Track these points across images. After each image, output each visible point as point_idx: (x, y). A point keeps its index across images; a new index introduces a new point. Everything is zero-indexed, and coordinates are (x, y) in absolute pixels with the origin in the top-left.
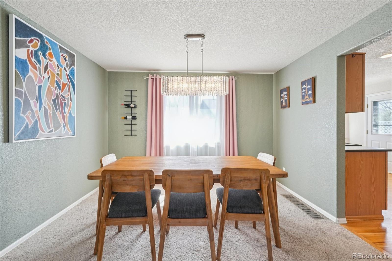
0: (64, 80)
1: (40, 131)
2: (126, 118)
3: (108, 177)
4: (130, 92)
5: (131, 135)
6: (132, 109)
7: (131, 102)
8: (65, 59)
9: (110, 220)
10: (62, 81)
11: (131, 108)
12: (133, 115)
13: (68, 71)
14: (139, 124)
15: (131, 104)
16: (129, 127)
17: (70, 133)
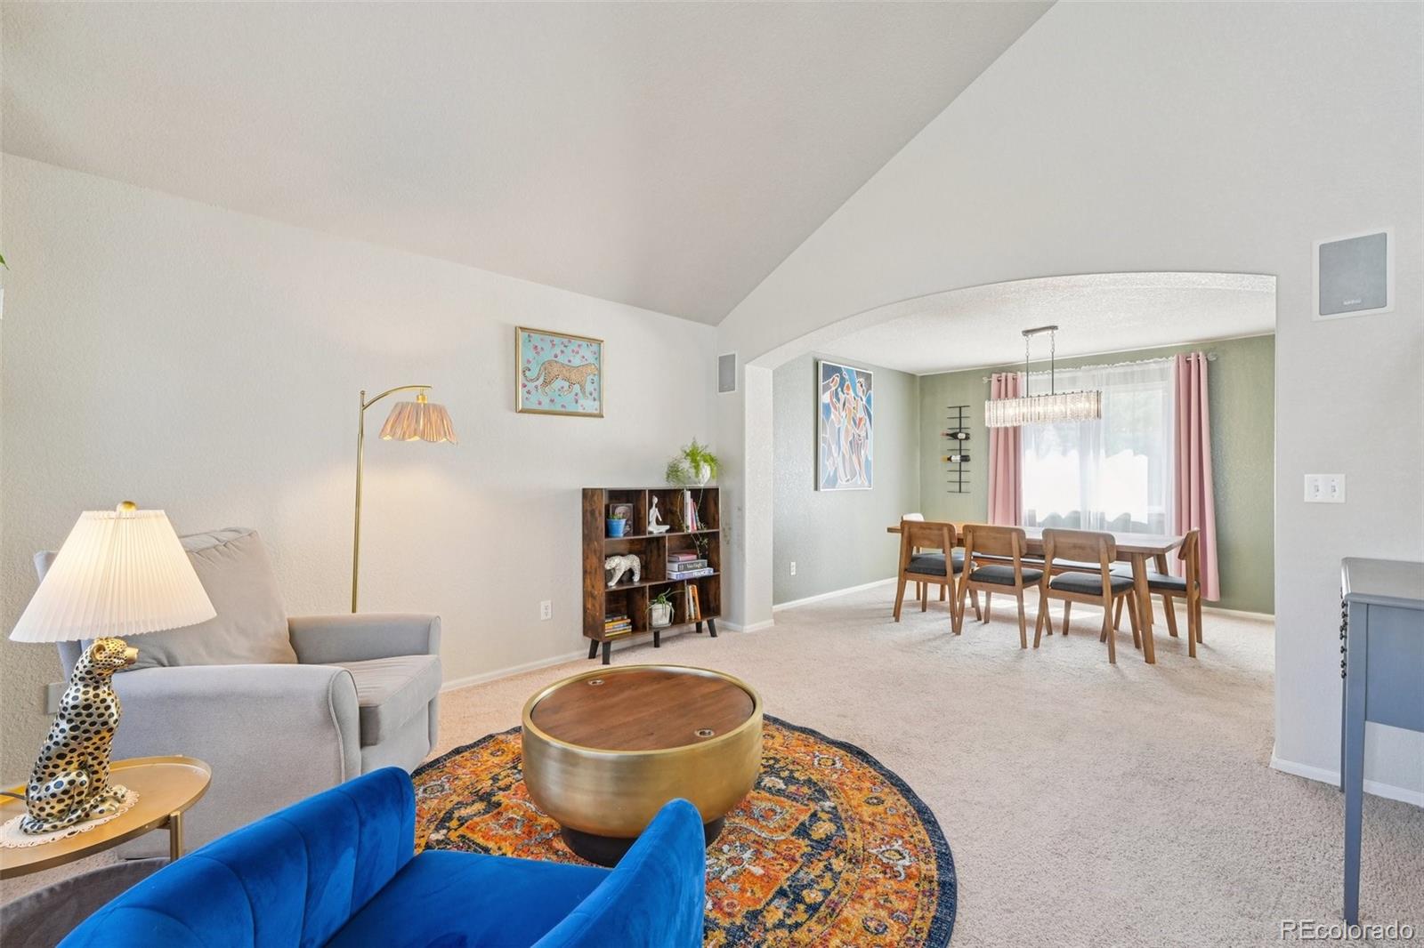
0: (861, 414)
1: (839, 480)
2: (949, 459)
3: (906, 529)
4: (958, 409)
5: (960, 492)
6: (963, 442)
7: (960, 428)
8: (861, 386)
9: (908, 574)
10: (858, 416)
11: (961, 440)
12: (963, 454)
13: (864, 399)
14: (974, 470)
15: (960, 432)
16: (956, 476)
17: (866, 483)
